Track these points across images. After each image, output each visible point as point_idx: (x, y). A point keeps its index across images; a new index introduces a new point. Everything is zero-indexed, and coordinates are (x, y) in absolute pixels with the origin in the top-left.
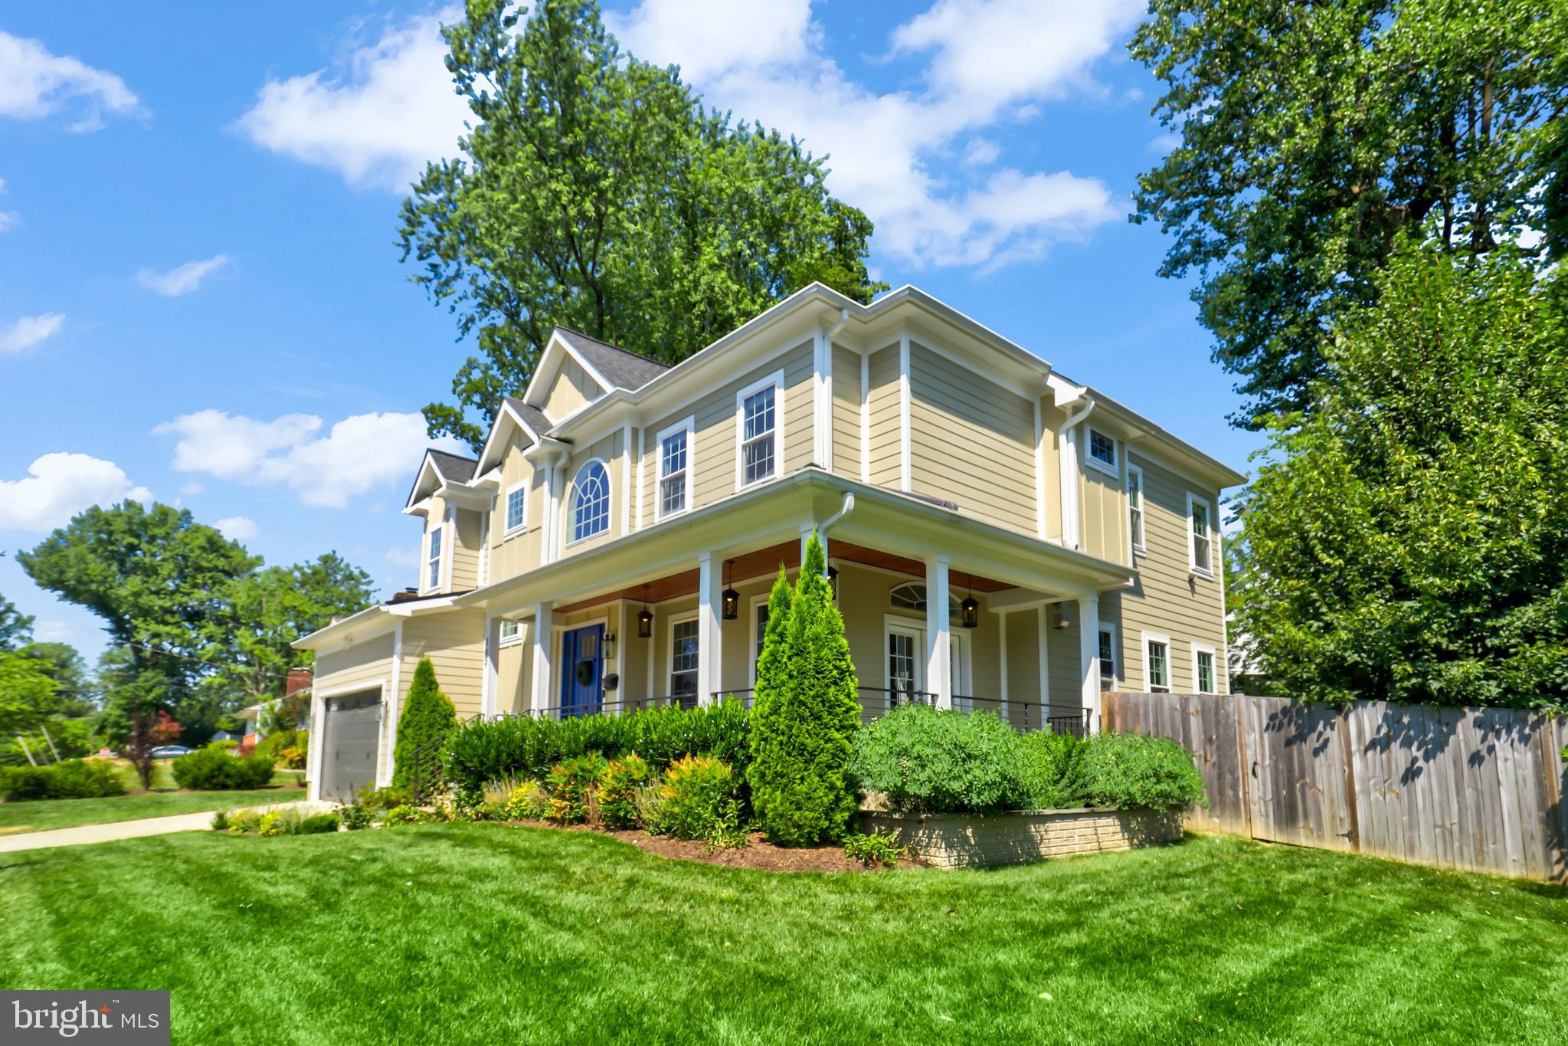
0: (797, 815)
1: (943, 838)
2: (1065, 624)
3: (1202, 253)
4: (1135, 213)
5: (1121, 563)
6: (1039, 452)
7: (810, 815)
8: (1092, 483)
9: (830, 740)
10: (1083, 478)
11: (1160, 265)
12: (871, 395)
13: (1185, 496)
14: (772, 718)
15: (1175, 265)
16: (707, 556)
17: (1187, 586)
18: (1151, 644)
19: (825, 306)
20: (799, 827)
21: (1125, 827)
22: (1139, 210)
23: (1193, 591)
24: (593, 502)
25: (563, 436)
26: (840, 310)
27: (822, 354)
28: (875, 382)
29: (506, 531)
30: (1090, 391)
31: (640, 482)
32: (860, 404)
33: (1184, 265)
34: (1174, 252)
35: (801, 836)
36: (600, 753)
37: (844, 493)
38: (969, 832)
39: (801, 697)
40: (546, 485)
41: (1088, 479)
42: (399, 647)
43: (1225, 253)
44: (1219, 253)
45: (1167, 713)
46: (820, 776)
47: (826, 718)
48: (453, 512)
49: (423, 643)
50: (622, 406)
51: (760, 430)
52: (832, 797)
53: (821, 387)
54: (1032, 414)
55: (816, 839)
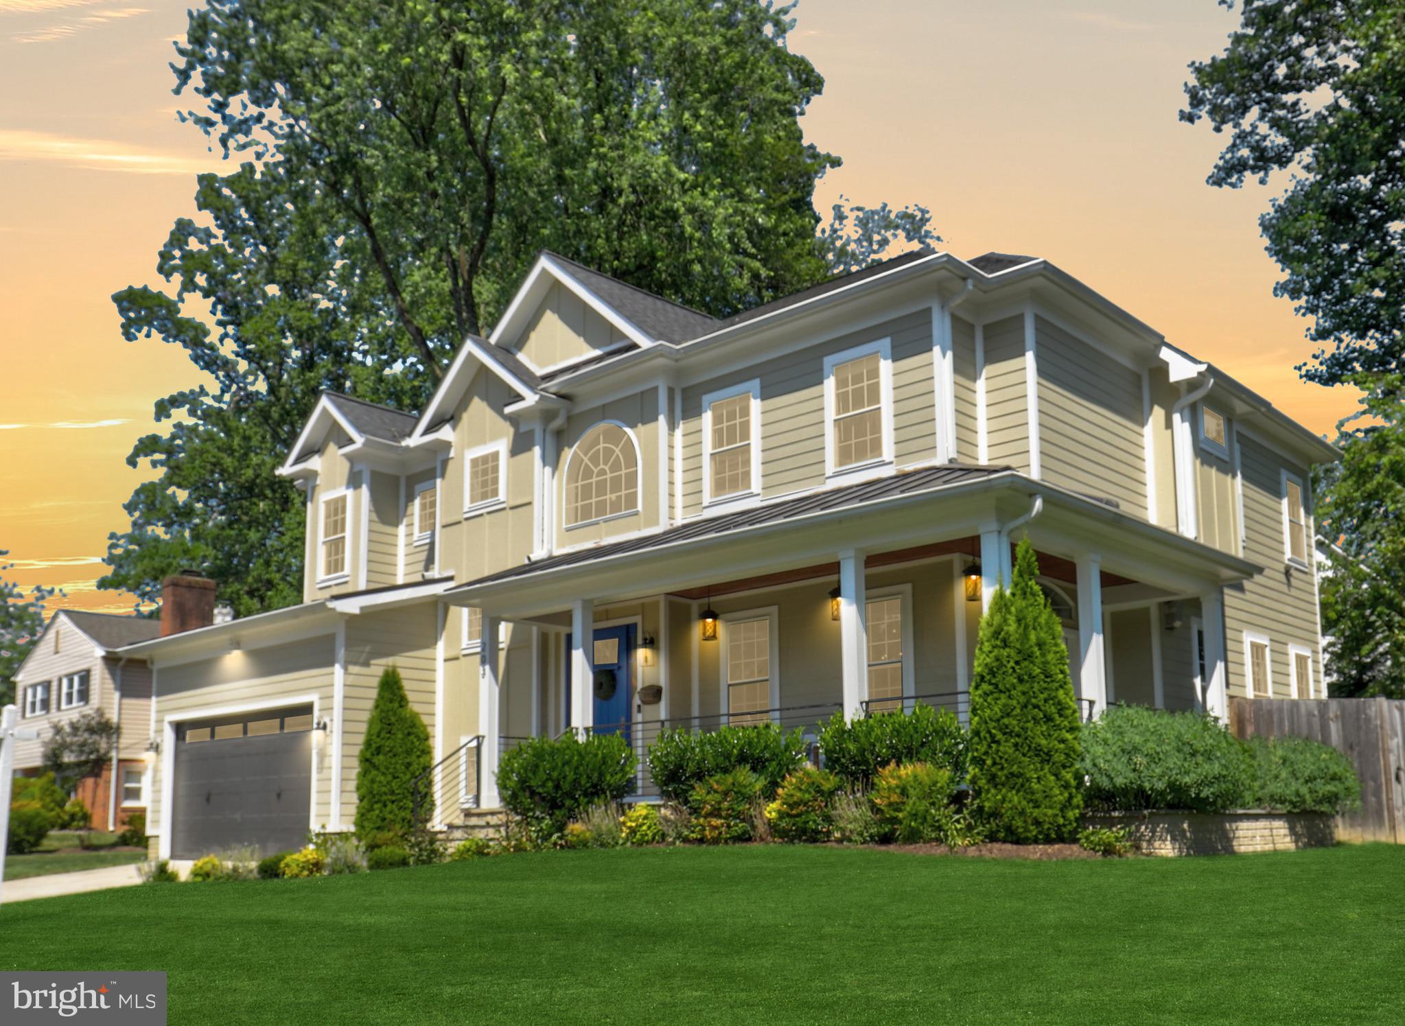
0: (1036, 812)
1: (1168, 831)
2: (1177, 624)
3: (1264, 160)
4: (1188, 109)
5: (1233, 553)
6: (1148, 430)
7: (1050, 812)
8: (1206, 467)
9: (1063, 741)
10: (1198, 462)
11: (1211, 170)
12: (987, 371)
13: (1279, 474)
14: (1006, 721)
15: (1228, 172)
16: (852, 553)
17: (1283, 578)
18: (1253, 645)
19: (948, 274)
20: (1037, 823)
21: (1292, 830)
22: (1193, 105)
23: (1289, 584)
24: (609, 476)
25: (563, 391)
26: (964, 279)
27: (941, 325)
28: (992, 357)
29: (467, 505)
30: (1211, 370)
31: (679, 453)
32: (974, 379)
33: (1240, 172)
34: (1228, 156)
35: (1040, 833)
36: (748, 767)
37: (1032, 496)
38: (1185, 826)
39: (1034, 701)
40: (537, 450)
41: (1202, 463)
42: (341, 653)
43: (1290, 160)
44: (1282, 160)
45: (1304, 720)
46: (1056, 775)
47: (1058, 720)
48: (366, 476)
49: (368, 649)
50: (661, 361)
51: (858, 403)
52: (1066, 795)
53: (941, 363)
54: (1140, 387)
55: (1053, 836)
